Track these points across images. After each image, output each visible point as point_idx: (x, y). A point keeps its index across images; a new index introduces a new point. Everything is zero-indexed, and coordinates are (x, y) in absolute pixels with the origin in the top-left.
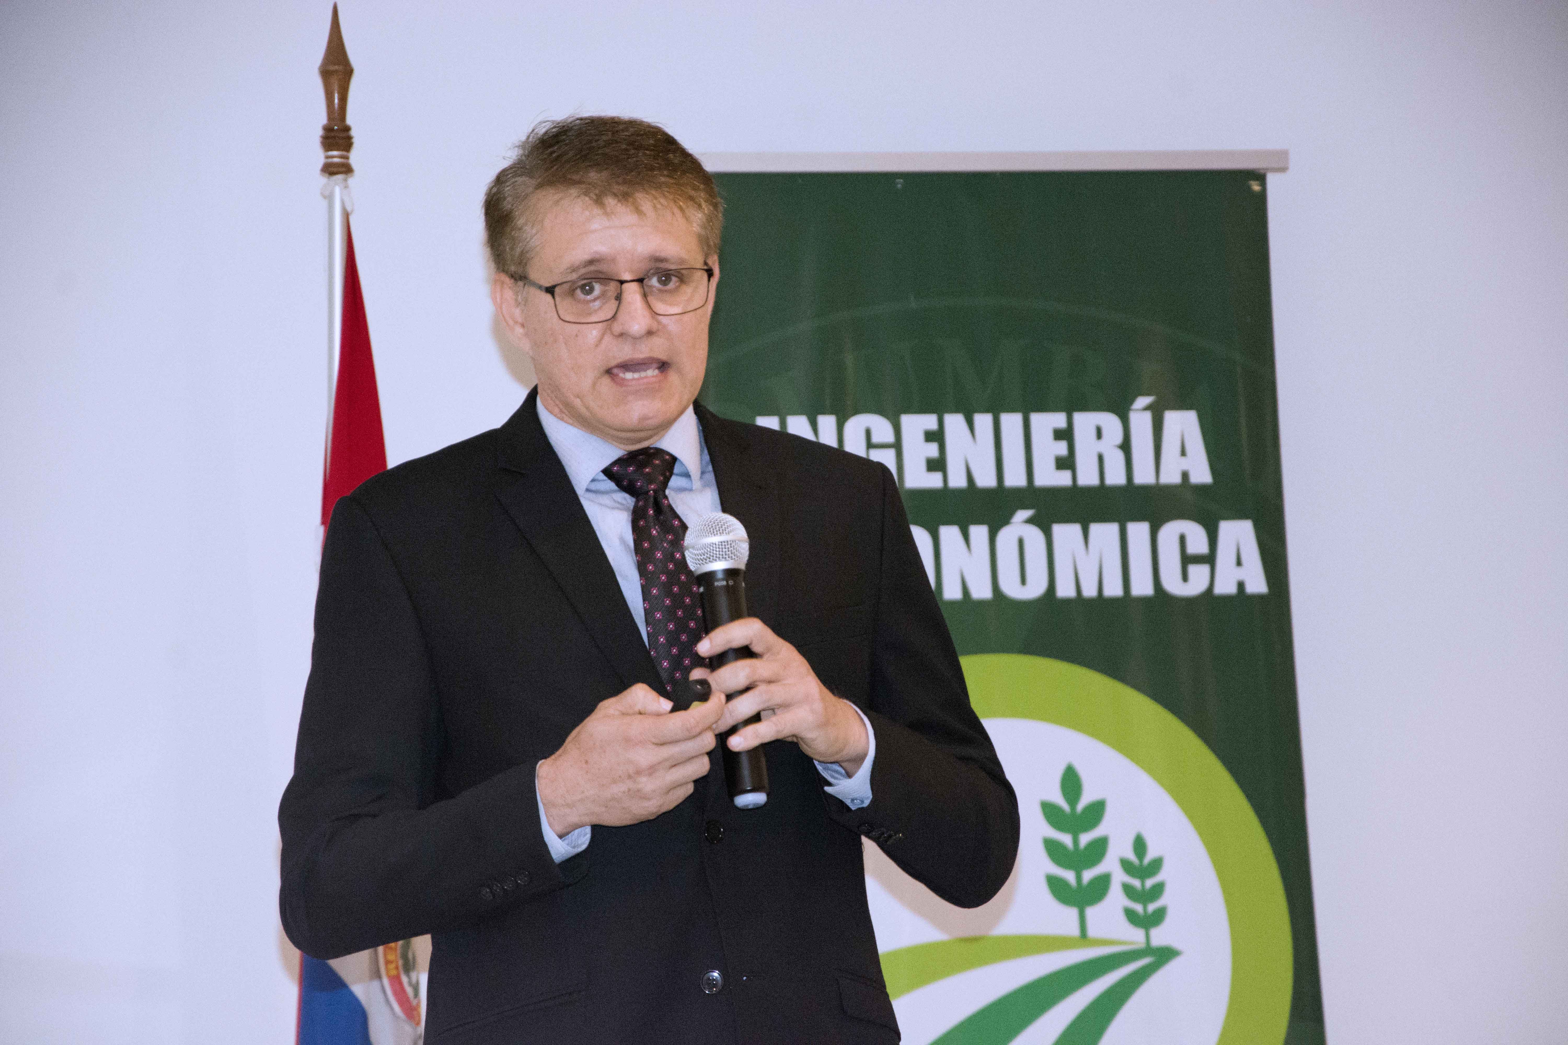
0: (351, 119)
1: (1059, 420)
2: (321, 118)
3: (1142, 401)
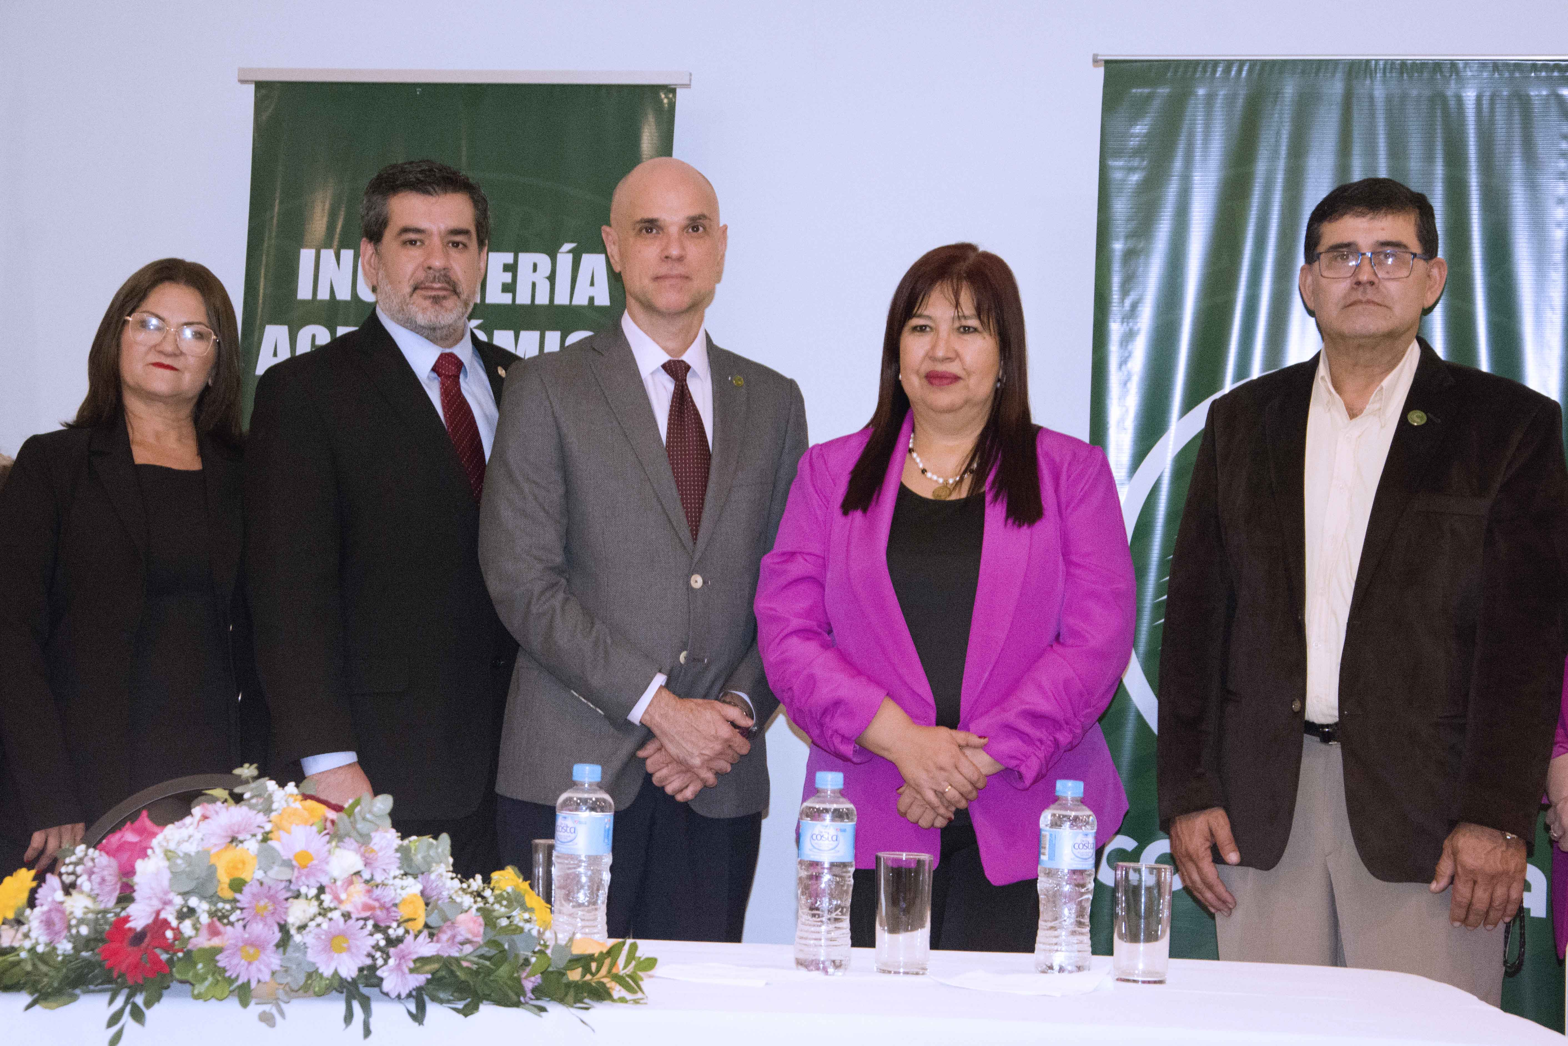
1: (508, 258)
3: (568, 246)
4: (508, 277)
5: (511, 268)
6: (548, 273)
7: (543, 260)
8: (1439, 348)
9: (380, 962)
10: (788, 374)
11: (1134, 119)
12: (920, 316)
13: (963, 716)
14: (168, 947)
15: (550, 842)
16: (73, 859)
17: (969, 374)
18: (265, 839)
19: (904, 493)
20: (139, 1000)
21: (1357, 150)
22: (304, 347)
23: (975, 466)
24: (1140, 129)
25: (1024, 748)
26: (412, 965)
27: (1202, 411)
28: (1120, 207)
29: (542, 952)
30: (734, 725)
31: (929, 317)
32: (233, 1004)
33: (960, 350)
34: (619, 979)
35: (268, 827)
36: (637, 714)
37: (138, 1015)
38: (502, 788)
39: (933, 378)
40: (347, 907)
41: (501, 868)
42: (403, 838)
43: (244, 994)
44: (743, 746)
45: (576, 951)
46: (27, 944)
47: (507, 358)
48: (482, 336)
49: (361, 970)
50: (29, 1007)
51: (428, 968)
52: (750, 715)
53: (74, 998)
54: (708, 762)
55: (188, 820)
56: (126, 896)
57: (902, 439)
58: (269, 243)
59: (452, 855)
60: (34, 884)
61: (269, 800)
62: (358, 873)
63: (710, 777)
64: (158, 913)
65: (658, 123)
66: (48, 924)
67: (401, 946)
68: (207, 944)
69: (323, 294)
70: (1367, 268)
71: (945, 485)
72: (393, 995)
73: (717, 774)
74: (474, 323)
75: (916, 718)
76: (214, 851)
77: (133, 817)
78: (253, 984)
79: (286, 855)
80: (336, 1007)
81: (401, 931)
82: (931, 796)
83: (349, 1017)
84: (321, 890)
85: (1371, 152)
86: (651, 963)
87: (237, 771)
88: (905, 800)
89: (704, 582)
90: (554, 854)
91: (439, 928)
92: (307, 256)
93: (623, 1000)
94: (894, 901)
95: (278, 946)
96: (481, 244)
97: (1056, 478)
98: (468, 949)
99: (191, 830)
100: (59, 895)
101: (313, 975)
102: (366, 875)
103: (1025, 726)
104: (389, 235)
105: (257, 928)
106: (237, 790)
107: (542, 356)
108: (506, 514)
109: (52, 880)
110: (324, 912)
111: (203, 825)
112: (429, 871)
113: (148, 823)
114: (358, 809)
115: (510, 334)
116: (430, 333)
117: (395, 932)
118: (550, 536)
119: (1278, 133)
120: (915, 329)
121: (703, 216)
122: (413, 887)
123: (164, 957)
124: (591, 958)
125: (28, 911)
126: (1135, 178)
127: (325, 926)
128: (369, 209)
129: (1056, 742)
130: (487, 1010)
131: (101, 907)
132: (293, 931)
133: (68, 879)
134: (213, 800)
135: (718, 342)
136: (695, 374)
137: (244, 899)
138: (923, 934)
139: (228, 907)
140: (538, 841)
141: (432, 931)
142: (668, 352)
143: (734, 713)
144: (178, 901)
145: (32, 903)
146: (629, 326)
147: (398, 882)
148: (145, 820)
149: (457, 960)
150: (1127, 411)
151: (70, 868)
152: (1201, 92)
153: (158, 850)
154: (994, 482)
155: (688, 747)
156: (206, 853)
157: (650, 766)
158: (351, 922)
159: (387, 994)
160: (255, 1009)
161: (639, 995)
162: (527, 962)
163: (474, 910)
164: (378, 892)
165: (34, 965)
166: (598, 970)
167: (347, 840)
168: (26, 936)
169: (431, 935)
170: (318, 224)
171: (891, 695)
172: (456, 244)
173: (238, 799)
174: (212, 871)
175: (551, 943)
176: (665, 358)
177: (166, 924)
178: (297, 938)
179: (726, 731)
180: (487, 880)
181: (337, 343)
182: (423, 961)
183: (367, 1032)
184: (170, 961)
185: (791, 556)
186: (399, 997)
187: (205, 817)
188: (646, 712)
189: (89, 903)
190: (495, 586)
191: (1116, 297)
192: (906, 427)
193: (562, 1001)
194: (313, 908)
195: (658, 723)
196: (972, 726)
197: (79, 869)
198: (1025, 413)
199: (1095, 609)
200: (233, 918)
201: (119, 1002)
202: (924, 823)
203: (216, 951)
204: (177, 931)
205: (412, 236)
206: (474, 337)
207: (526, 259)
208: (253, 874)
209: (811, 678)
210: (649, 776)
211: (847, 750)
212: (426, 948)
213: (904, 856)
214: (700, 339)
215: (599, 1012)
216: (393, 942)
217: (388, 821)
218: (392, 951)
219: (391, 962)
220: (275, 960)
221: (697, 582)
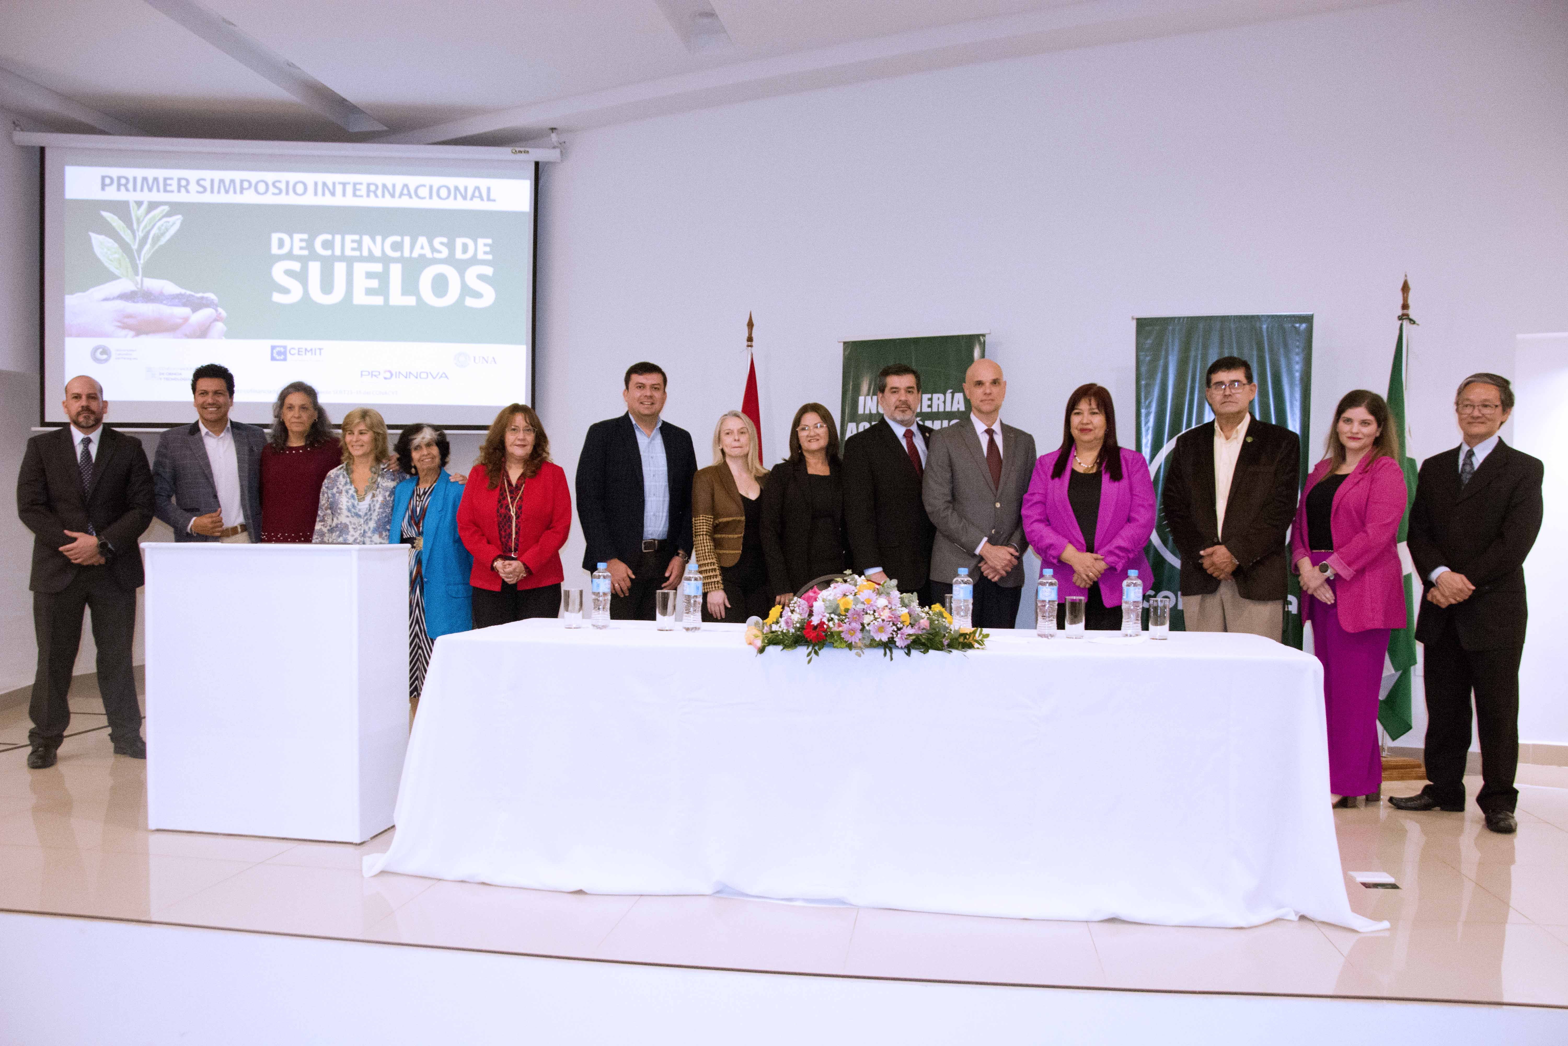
0: (753, 335)
1: (929, 396)
2: (747, 335)
3: (950, 391)
4: (929, 403)
5: (931, 399)
6: (943, 400)
7: (941, 396)
8: (1258, 418)
9: (895, 636)
10: (1029, 433)
11: (1146, 338)
12: (1078, 409)
13: (1095, 549)
14: (825, 631)
15: (951, 595)
16: (793, 602)
17: (1095, 428)
18: (855, 595)
19: (1073, 471)
20: (816, 648)
21: (1226, 346)
22: (861, 429)
23: (1098, 461)
24: (1149, 341)
25: (1117, 559)
26: (906, 637)
27: (1174, 441)
28: (1143, 369)
29: (950, 633)
30: (1012, 555)
31: (1080, 409)
32: (847, 650)
33: (1092, 421)
34: (977, 642)
35: (856, 591)
36: (978, 551)
37: (816, 653)
38: (931, 578)
39: (1082, 430)
40: (883, 617)
41: (935, 604)
42: (901, 594)
43: (850, 646)
44: (1015, 562)
45: (961, 632)
46: (780, 630)
47: (930, 430)
48: (921, 423)
49: (889, 638)
50: (782, 650)
51: (911, 638)
52: (1017, 551)
53: (796, 647)
54: (1003, 568)
55: (829, 588)
56: (811, 614)
57: (1072, 452)
58: (850, 394)
59: (918, 599)
60: (782, 610)
61: (856, 581)
62: (887, 606)
63: (1004, 573)
64: (821, 619)
65: (980, 348)
66: (787, 623)
67: (902, 630)
68: (838, 630)
69: (867, 412)
70: (1228, 389)
71: (1088, 468)
72: (900, 647)
73: (1007, 572)
74: (918, 419)
75: (1078, 550)
76: (838, 599)
77: (812, 588)
78: (853, 643)
79: (862, 600)
80: (881, 651)
81: (902, 625)
82: (1084, 577)
83: (885, 654)
84: (874, 611)
85: (1231, 347)
86: (987, 636)
87: (845, 572)
88: (1075, 578)
89: (1001, 505)
90: (953, 599)
91: (914, 625)
92: (861, 399)
93: (978, 648)
94: (1071, 613)
95: (861, 630)
96: (918, 391)
97: (1127, 465)
98: (924, 631)
99: (831, 592)
100: (790, 614)
101: (873, 640)
102: (890, 607)
103: (1117, 552)
104: (887, 390)
105: (854, 624)
106: (845, 578)
107: (942, 429)
108: (931, 483)
109: (786, 608)
110: (876, 619)
111: (835, 590)
112: (910, 605)
113: (817, 590)
114: (885, 584)
115: (931, 422)
116: (902, 423)
117: (899, 625)
118: (947, 490)
119: (1198, 342)
120: (1076, 414)
121: (997, 379)
122: (905, 611)
123: (824, 634)
124: (967, 634)
125: (780, 619)
126: (1148, 358)
127: (876, 624)
128: (880, 381)
129: (1128, 558)
130: (931, 652)
131: (803, 618)
132: (865, 625)
133: (792, 608)
134: (837, 582)
135: (1004, 422)
136: (996, 433)
137: (849, 615)
138: (1082, 625)
139: (844, 617)
140: (946, 595)
141: (912, 625)
142: (987, 425)
143: (1012, 550)
144: (828, 615)
145: (781, 616)
146: (973, 418)
147: (900, 609)
148: (816, 589)
149: (921, 635)
150: (1148, 441)
151: (793, 605)
152: (1170, 328)
153: (820, 599)
154: (1105, 466)
155: (996, 562)
156: (835, 599)
157: (982, 569)
158: (885, 622)
159: (897, 647)
160: (854, 651)
161: (984, 646)
162: (945, 635)
163: (926, 618)
164: (893, 612)
165: (783, 637)
166: (969, 637)
167: (882, 595)
168: (780, 627)
169: (912, 627)
170: (865, 387)
171: (1070, 542)
172: (909, 392)
173: (845, 581)
174: (838, 606)
175: (953, 629)
176: (986, 428)
177: (824, 623)
178: (867, 628)
179: (1009, 557)
180: (930, 608)
181: (872, 427)
182: (910, 635)
183: (892, 659)
184: (826, 635)
185: (1033, 494)
186: (902, 648)
187: (835, 588)
188: (981, 551)
189: (799, 616)
190: (928, 509)
191: (1143, 400)
192: (1073, 449)
193: (957, 649)
194: (872, 618)
195: (986, 555)
196: (1099, 552)
197: (795, 605)
198: (1116, 442)
199: (1142, 510)
200: (845, 621)
201: (810, 648)
202: (1082, 586)
203: (839, 633)
204: (828, 626)
205: (894, 390)
206: (917, 423)
207: (935, 396)
208: (851, 606)
209: (1042, 536)
210: (982, 573)
211: (1055, 561)
212: (910, 631)
213: (1074, 598)
214: (998, 422)
215: (970, 652)
216: (899, 629)
217: (896, 589)
218: (899, 632)
219: (899, 636)
220: (859, 635)
221: (998, 505)
